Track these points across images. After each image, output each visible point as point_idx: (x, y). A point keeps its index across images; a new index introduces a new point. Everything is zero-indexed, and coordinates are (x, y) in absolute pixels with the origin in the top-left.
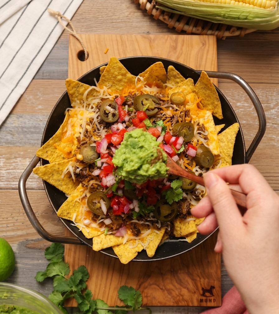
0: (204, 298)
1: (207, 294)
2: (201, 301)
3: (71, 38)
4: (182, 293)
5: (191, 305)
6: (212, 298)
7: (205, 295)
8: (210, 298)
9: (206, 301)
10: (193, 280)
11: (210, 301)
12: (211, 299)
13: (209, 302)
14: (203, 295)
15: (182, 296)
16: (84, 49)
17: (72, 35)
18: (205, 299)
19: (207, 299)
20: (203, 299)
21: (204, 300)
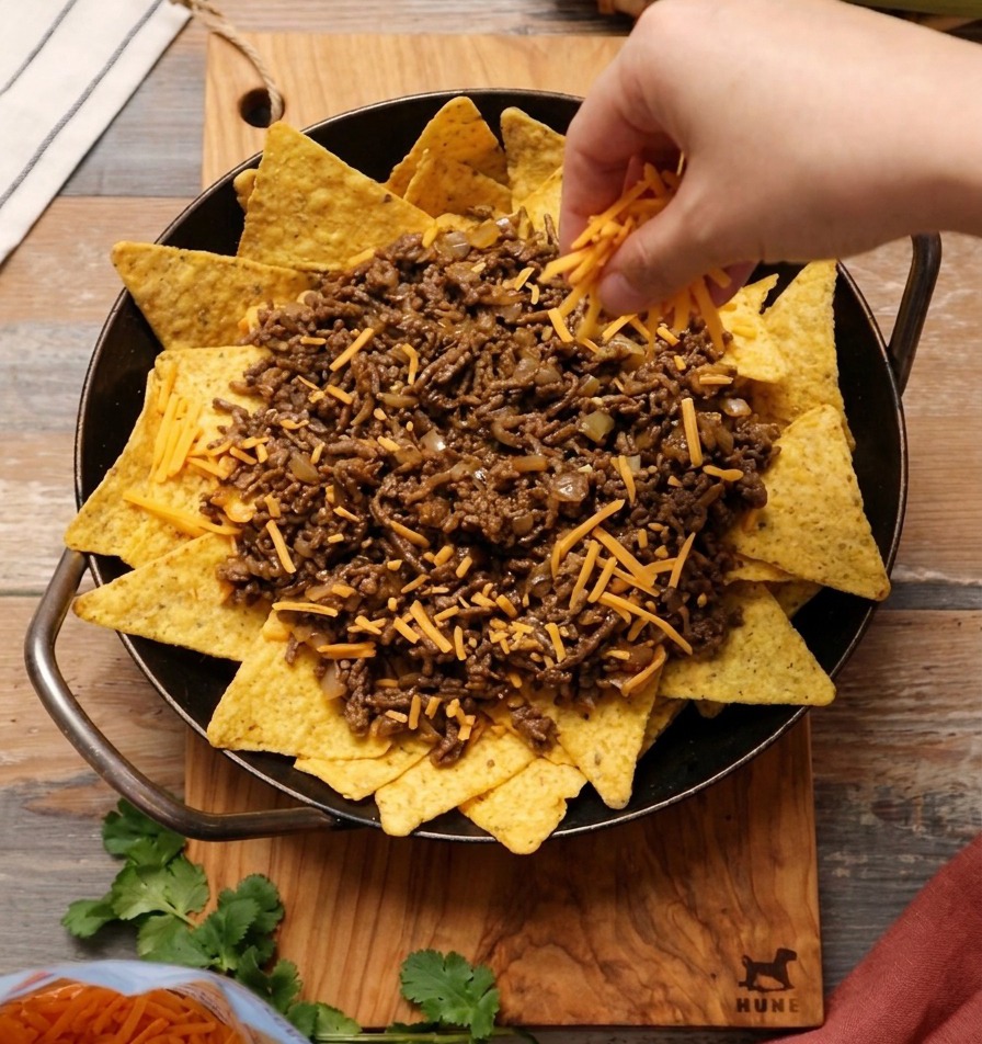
0: (753, 996)
1: (766, 981)
2: (742, 1005)
3: (216, 43)
4: (664, 977)
5: (697, 1020)
6: (787, 996)
7: (755, 984)
8: (777, 996)
9: (761, 1007)
10: (706, 925)
11: (778, 1006)
12: (782, 1000)
13: (774, 1010)
14: (749, 984)
15: (664, 987)
16: (265, 83)
17: (220, 35)
18: (757, 1001)
19: (764, 1002)
20: (747, 1001)
21: (752, 1005)
